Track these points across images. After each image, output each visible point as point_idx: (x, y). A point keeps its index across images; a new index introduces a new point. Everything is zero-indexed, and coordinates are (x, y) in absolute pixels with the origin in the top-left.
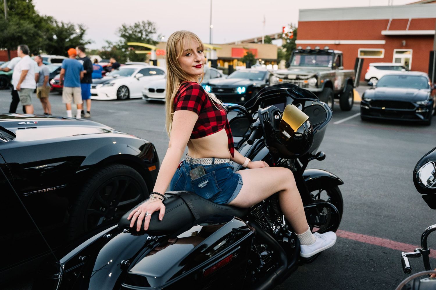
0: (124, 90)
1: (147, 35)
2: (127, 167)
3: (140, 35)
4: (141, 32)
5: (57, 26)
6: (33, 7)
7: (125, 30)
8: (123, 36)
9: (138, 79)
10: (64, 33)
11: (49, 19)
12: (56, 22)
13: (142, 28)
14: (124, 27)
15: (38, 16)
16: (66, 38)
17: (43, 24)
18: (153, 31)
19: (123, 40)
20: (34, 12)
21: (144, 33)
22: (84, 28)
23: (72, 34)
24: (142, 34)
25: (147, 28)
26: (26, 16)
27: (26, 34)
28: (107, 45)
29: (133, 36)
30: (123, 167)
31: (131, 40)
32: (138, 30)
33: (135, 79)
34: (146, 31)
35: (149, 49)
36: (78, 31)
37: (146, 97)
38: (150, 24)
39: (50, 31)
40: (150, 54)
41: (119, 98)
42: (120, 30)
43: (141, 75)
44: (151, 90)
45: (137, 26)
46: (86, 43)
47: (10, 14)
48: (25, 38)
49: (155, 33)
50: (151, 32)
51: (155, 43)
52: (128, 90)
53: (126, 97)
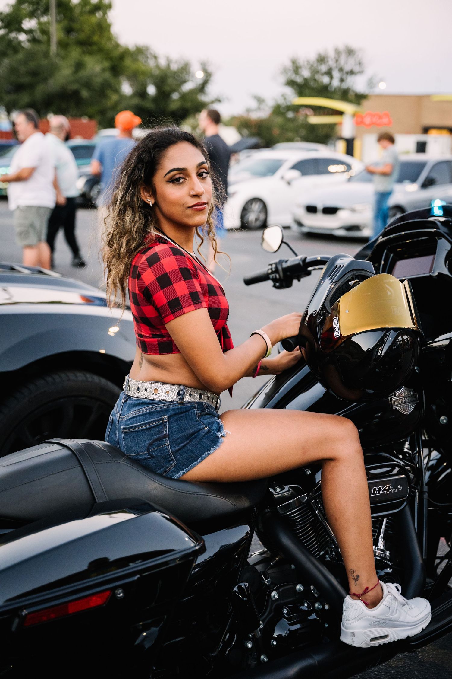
0: (256, 207)
1: (342, 80)
2: (97, 379)
3: (325, 80)
4: (329, 73)
5: (158, 67)
6: (109, 26)
7: (297, 69)
8: (291, 83)
9: (289, 183)
10: (170, 81)
11: (140, 51)
12: (155, 57)
13: (331, 63)
14: (294, 62)
15: (117, 45)
16: (174, 90)
17: (128, 62)
18: (356, 69)
19: (289, 92)
20: (110, 38)
21: (336, 75)
22: (210, 69)
23: (185, 82)
24: (331, 77)
25: (342, 61)
26: (95, 48)
27: (88, 85)
28: (253, 104)
29: (312, 84)
30: (84, 378)
31: (307, 91)
32: (323, 68)
33: (283, 184)
34: (341, 70)
35: (340, 113)
36: (200, 75)
37: (300, 224)
38: (350, 52)
39: (141, 78)
40: (340, 124)
41: (245, 226)
42: (285, 71)
43: (296, 173)
44: (311, 209)
45: (322, 60)
46: (212, 102)
47: (63, 45)
48: (85, 94)
49: (361, 72)
50: (352, 73)
51: (359, 99)
52: (265, 208)
53: (258, 223)
